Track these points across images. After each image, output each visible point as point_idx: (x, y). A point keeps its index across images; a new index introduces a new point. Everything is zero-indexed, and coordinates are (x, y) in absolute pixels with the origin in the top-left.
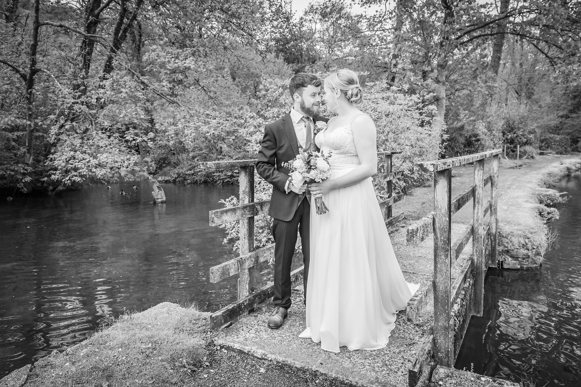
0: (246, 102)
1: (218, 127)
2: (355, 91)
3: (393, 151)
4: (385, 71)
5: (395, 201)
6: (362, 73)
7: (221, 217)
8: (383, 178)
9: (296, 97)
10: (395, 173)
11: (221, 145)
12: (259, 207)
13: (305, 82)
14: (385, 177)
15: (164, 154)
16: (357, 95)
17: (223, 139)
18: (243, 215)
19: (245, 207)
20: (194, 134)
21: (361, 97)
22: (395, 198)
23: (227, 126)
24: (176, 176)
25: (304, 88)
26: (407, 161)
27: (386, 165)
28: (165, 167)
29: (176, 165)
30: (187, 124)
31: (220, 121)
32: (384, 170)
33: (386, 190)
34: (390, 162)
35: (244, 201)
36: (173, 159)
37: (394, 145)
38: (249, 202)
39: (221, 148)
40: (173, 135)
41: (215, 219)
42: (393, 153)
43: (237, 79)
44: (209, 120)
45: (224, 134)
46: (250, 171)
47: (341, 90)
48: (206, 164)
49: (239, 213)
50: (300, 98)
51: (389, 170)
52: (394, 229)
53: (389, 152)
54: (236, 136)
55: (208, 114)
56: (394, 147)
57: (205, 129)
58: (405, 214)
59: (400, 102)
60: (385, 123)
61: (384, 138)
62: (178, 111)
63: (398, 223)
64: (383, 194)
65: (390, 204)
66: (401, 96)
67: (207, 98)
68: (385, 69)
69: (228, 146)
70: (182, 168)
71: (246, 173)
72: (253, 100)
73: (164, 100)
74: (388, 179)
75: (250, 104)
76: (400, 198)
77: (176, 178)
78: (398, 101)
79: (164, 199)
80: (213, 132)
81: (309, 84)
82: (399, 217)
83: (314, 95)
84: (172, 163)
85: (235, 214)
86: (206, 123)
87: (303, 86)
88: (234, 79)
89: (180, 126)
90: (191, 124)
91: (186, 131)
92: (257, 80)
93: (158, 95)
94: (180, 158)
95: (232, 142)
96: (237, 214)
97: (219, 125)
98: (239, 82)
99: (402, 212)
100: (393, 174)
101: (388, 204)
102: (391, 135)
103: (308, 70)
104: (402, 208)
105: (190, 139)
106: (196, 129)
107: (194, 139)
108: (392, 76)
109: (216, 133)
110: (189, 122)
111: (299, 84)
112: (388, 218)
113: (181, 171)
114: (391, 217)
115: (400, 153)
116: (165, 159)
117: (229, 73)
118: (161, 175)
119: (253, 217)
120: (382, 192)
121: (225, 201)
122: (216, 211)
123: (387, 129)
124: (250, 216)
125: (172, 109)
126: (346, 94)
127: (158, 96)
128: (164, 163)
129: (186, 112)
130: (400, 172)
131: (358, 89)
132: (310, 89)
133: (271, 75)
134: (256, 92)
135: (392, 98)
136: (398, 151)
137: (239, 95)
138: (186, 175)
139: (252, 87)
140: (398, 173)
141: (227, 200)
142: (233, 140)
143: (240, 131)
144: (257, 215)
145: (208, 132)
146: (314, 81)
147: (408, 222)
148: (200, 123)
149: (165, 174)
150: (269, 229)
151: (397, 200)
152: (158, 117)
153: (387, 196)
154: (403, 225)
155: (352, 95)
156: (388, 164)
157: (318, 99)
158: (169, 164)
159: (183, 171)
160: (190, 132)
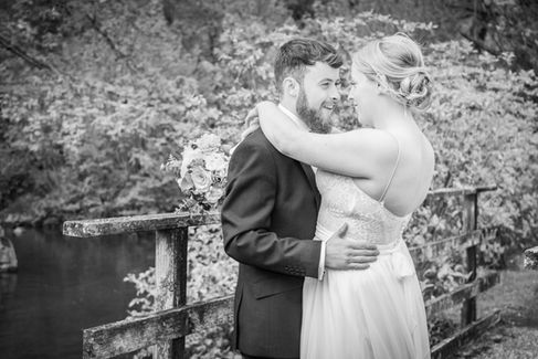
0: (192, 67)
1: (133, 118)
2: (417, 81)
3: (480, 187)
4: (468, 16)
5: (483, 288)
6: (423, 26)
7: (109, 342)
8: (458, 241)
9: (288, 83)
10: (484, 231)
11: (138, 156)
12: (195, 316)
13: (312, 56)
14: (464, 240)
15: (20, 167)
16: (420, 89)
17: (143, 144)
18: (158, 334)
19: (164, 318)
20: (83, 132)
21: (428, 94)
22: (482, 283)
23: (151, 117)
24: (43, 213)
25: (308, 67)
26: (509, 204)
27: (465, 213)
28: (23, 194)
29: (45, 191)
30: (69, 111)
31: (137, 107)
32: (462, 223)
33: (465, 265)
34: (473, 209)
35: (163, 303)
36: (39, 179)
37: (483, 172)
38: (175, 305)
39: (137, 160)
40: (37, 133)
41: (97, 347)
42: (479, 191)
43: (176, 22)
44: (114, 103)
45: (143, 134)
46: (179, 237)
47: (388, 78)
48: (81, 226)
49: (150, 331)
50: (297, 87)
51: (472, 223)
52: (480, 345)
53: (472, 189)
54: (168, 139)
55: (111, 93)
56: (482, 176)
57: (104, 121)
58: (503, 312)
59: (496, 84)
60: (466, 127)
61: (463, 160)
62: (50, 85)
63: (488, 333)
64: (459, 271)
65: (473, 295)
66: (500, 72)
67: (113, 57)
68: (468, 13)
69: (153, 156)
70: (56, 198)
71: (169, 242)
72: (206, 65)
73: (20, 61)
74: (469, 244)
75: (198, 73)
76: (492, 280)
77: (43, 219)
78: (493, 84)
79: (15, 263)
80: (123, 127)
81: (319, 60)
82: (489, 320)
83: (326, 84)
84: (37, 186)
85: (142, 334)
86: (107, 110)
87: (306, 62)
88: (169, 20)
89: (54, 114)
90: (78, 111)
91: (66, 125)
92: (216, 24)
93: (9, 49)
94: (53, 174)
95: (160, 150)
96: (147, 334)
97: (134, 115)
98: (180, 27)
99: (495, 310)
100: (480, 232)
101: (469, 293)
102: (477, 154)
103: (318, 7)
104: (497, 298)
105: (75, 142)
106: (88, 119)
107: (83, 141)
108: (481, 27)
109: (129, 130)
110: (71, 107)
111: (299, 59)
112: (469, 322)
113: (53, 203)
114: (475, 320)
115: (494, 189)
116: (22, 178)
117: (160, 9)
118: (13, 212)
119: (183, 338)
120: (458, 267)
121: (137, 277)
122: (98, 328)
123: (470, 140)
124: (174, 336)
125: (37, 79)
126: (397, 85)
127: (9, 53)
128: (20, 185)
129: (66, 85)
130: (493, 228)
131: (422, 77)
132: (319, 70)
133: (244, 15)
134: (212, 49)
135: (482, 76)
136: (492, 185)
137: (177, 54)
138: (64, 212)
139: (205, 38)
140: (489, 230)
141: (142, 275)
142: (162, 144)
143: (176, 127)
144: (190, 332)
145: (112, 129)
146: (331, 55)
147: (508, 330)
148: (95, 111)
149: (20, 210)
150: (226, 336)
151: (486, 285)
152: (7, 95)
153: (467, 276)
154: (498, 337)
155: (411, 87)
156: (469, 211)
157: (335, 92)
158: (30, 188)
159: (58, 204)
160: (74, 126)
